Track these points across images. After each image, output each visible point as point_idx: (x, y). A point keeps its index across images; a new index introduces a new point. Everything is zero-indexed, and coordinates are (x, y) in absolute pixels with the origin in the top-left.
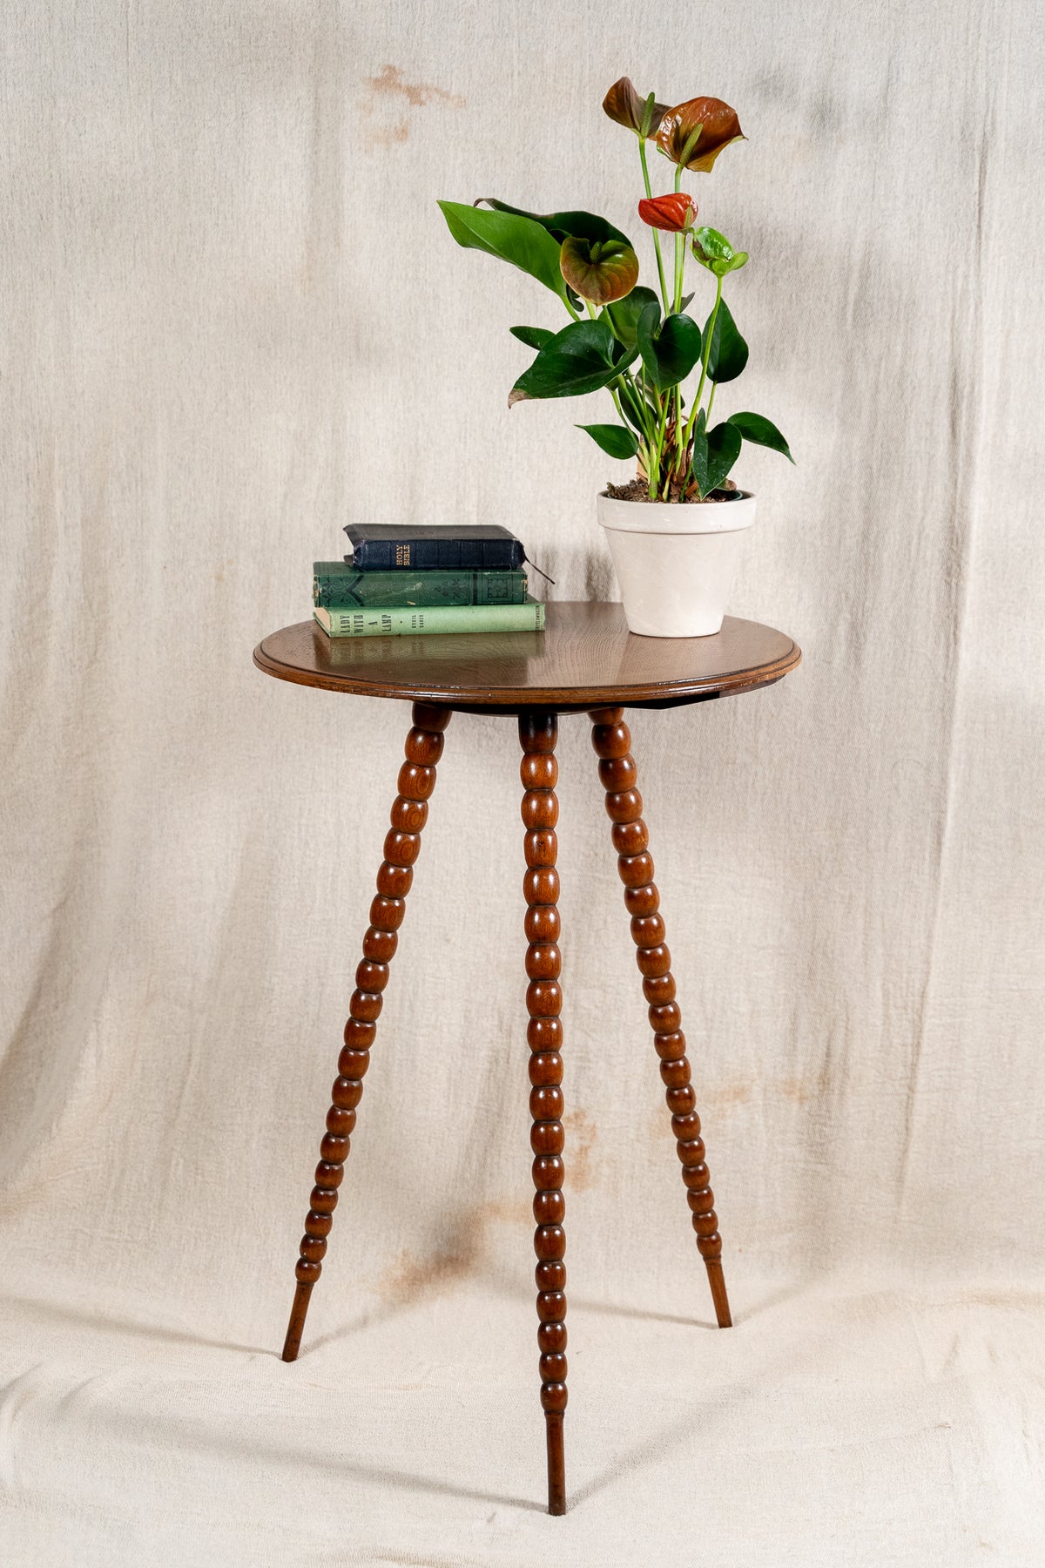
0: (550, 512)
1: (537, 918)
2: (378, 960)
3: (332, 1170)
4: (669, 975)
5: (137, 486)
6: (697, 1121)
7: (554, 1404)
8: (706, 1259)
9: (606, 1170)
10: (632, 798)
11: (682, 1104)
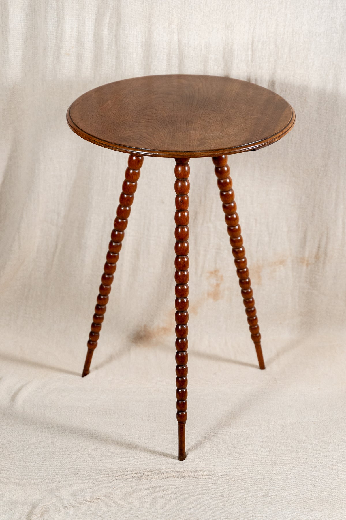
0: (208, 28)
1: (180, 230)
2: (119, 230)
3: (101, 308)
4: (240, 236)
5: (32, 14)
6: (251, 291)
7: (182, 419)
8: (255, 343)
9: (226, 292)
10: (226, 169)
11: (245, 286)
